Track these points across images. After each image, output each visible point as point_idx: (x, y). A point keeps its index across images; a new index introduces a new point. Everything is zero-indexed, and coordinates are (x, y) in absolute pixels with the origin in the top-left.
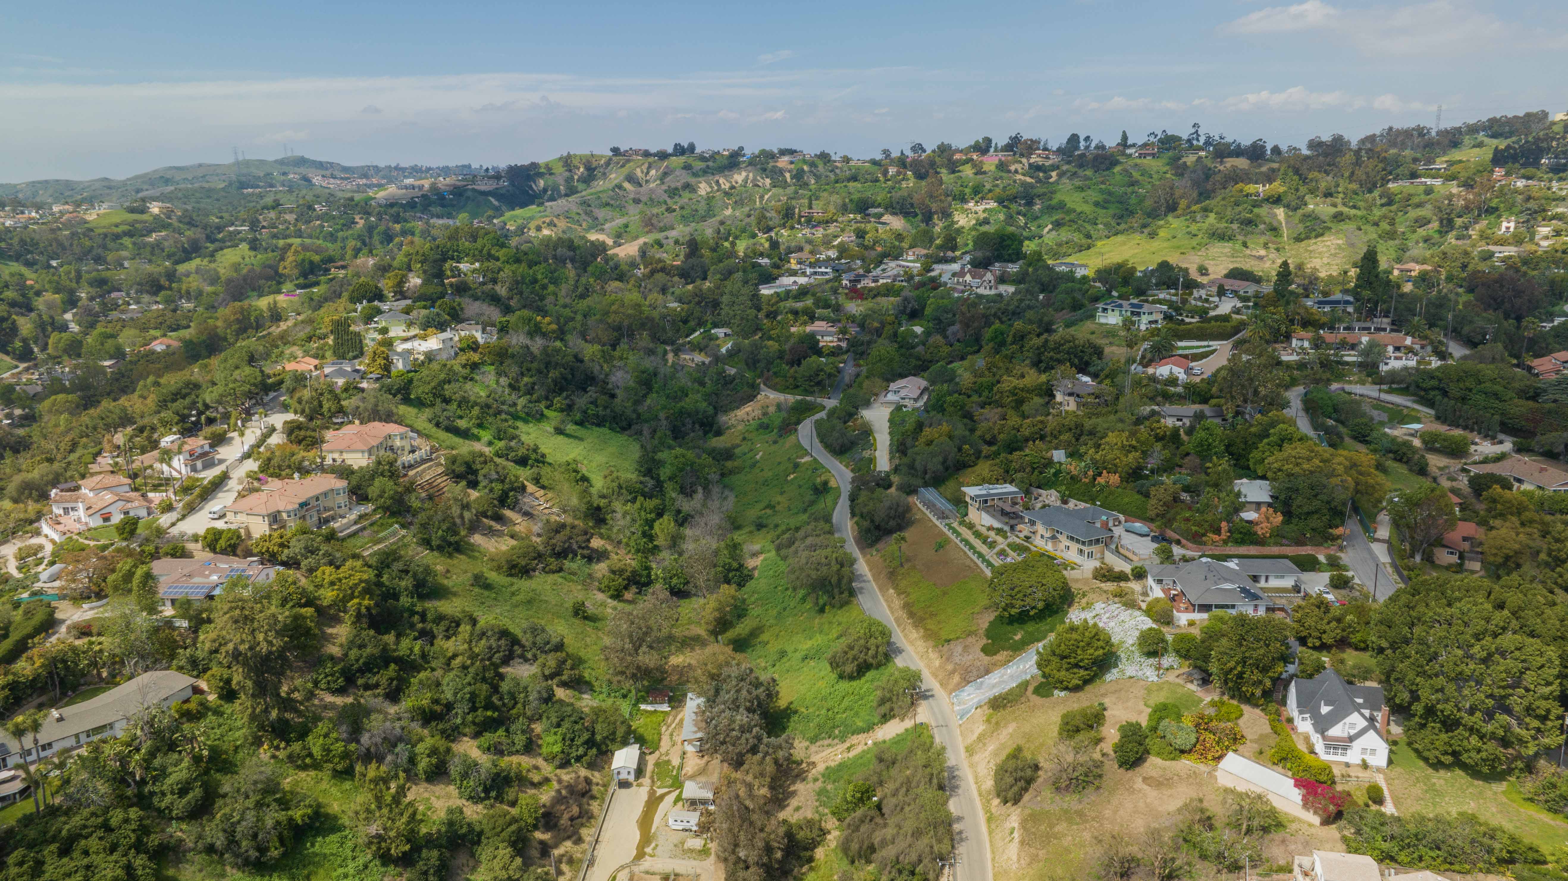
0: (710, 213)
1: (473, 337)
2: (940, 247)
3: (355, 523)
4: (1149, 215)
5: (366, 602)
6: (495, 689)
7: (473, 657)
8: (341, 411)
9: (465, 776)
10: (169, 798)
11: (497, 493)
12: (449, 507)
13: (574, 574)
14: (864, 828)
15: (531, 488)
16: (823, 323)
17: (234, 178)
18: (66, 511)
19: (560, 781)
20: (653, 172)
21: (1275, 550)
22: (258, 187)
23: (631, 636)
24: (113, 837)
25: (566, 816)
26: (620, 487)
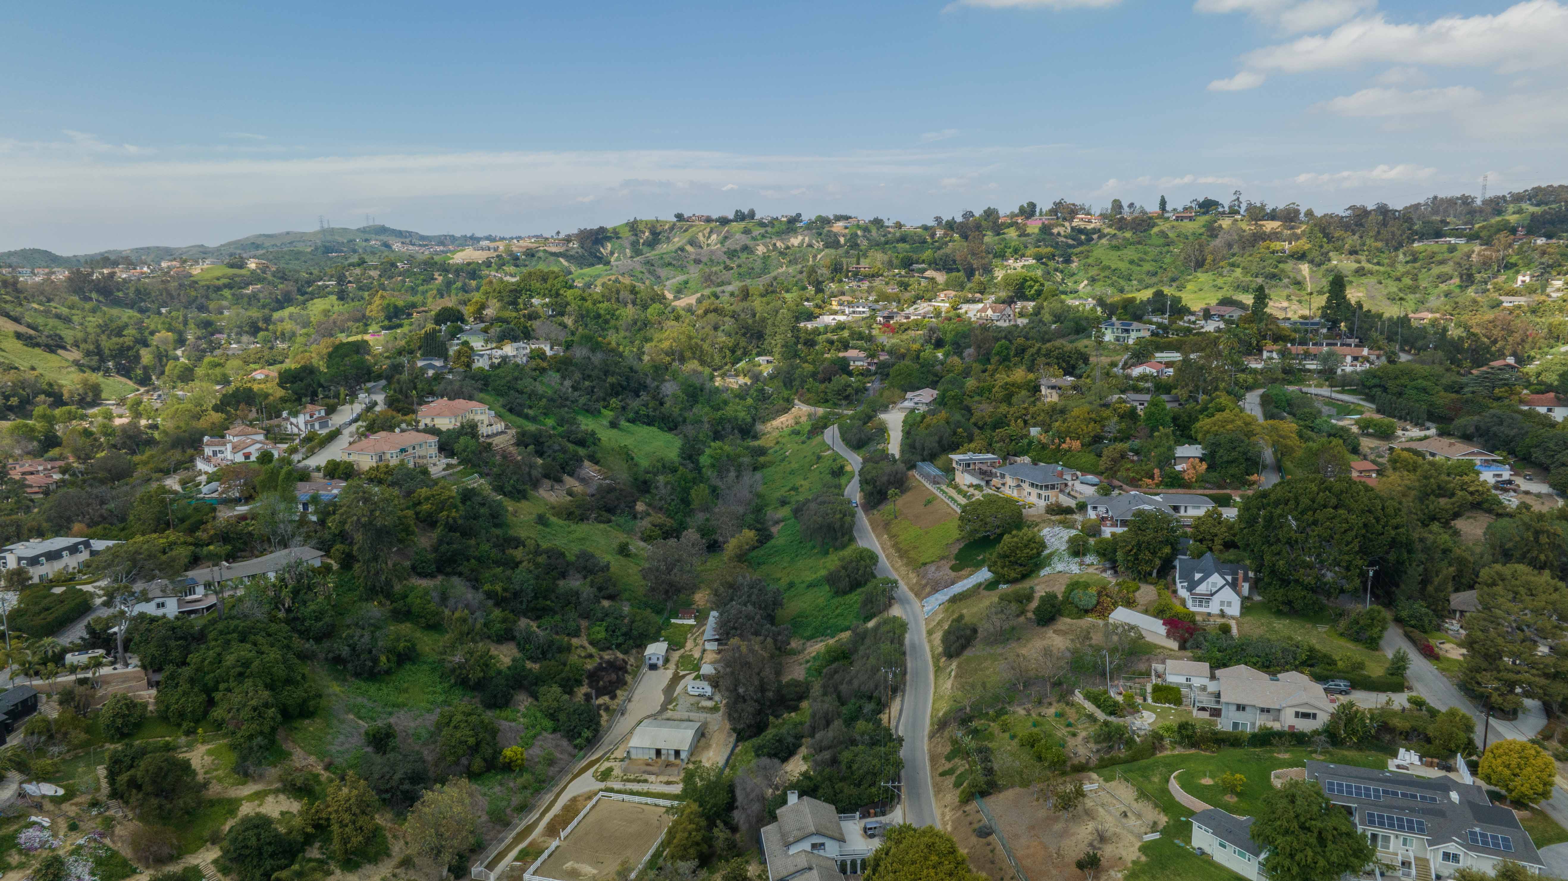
0: (765, 270)
2: (971, 292)
3: (445, 469)
4: (1180, 271)
5: (453, 515)
7: (536, 564)
8: (432, 392)
9: (527, 642)
10: (307, 624)
11: (559, 462)
12: (519, 467)
14: (836, 677)
15: (587, 462)
16: (856, 351)
17: (319, 243)
18: (216, 451)
19: (601, 658)
20: (714, 237)
21: (1197, 490)
22: (342, 251)
23: (665, 561)
25: (605, 680)
26: (664, 466)
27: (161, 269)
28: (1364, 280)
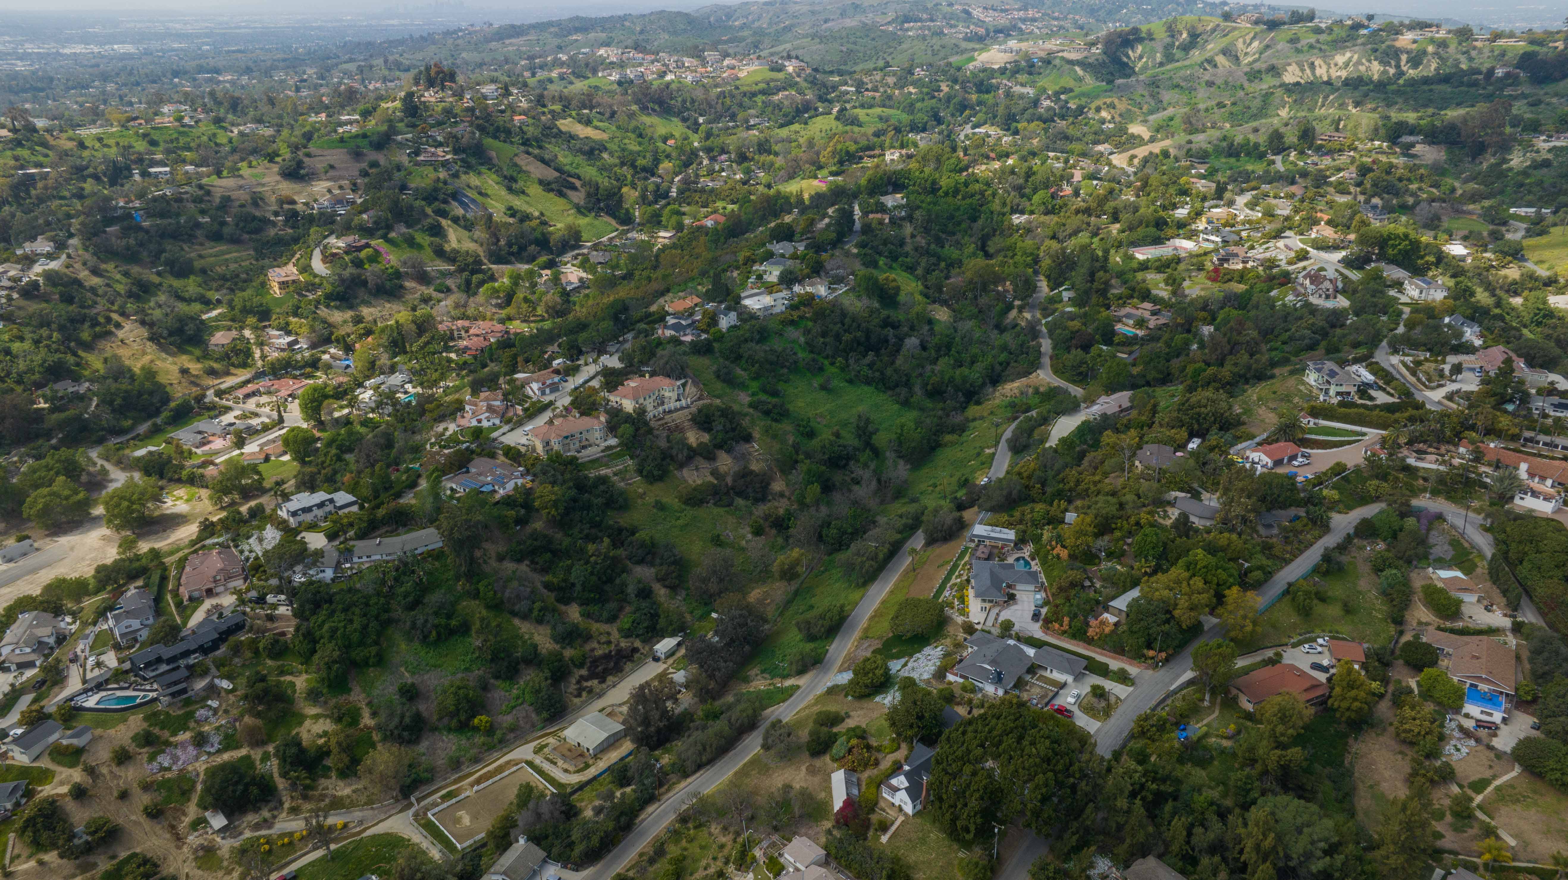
1: (816, 293)
3: (602, 451)
5: (553, 512)
11: (718, 440)
13: (738, 510)
15: (756, 436)
18: (470, 410)
19: (617, 645)
20: (1256, 44)
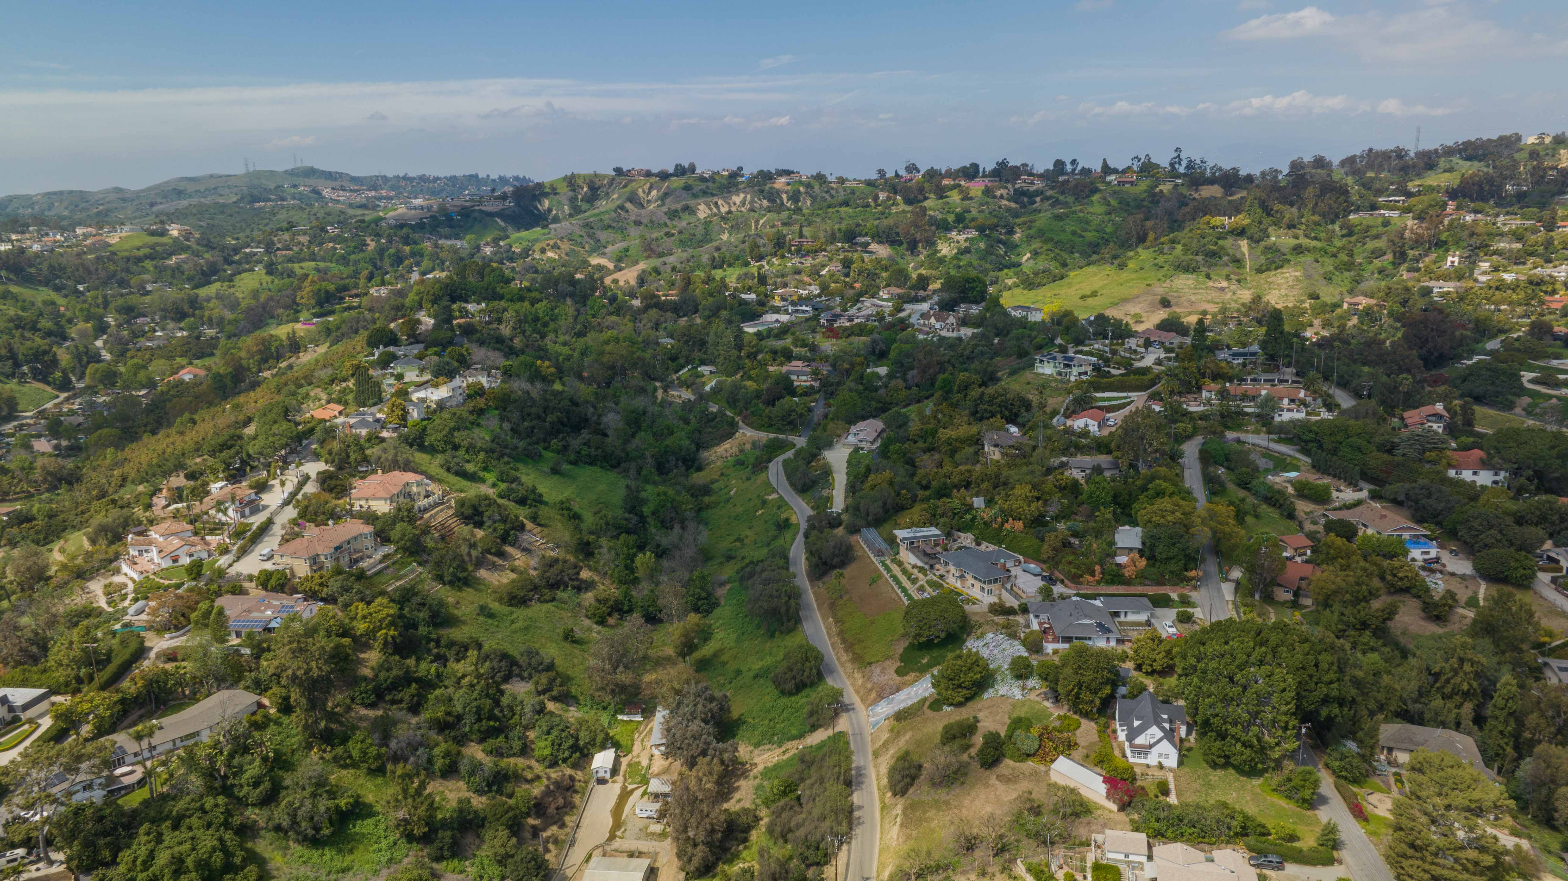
0: (706, 238)
1: (480, 383)
2: (913, 287)
3: (381, 562)
4: (1122, 246)
5: (391, 633)
6: (497, 703)
7: (479, 676)
8: (366, 460)
9: (472, 773)
10: (245, 790)
11: (500, 532)
12: (459, 547)
13: (566, 603)
14: (784, 815)
15: (529, 525)
16: (799, 363)
17: (245, 190)
18: (141, 553)
19: (549, 778)
20: (654, 193)
21: (1139, 589)
22: (269, 200)
23: (610, 659)
24: (207, 817)
25: (553, 806)
26: (607, 524)
27: (76, 237)
28: (1302, 258)
